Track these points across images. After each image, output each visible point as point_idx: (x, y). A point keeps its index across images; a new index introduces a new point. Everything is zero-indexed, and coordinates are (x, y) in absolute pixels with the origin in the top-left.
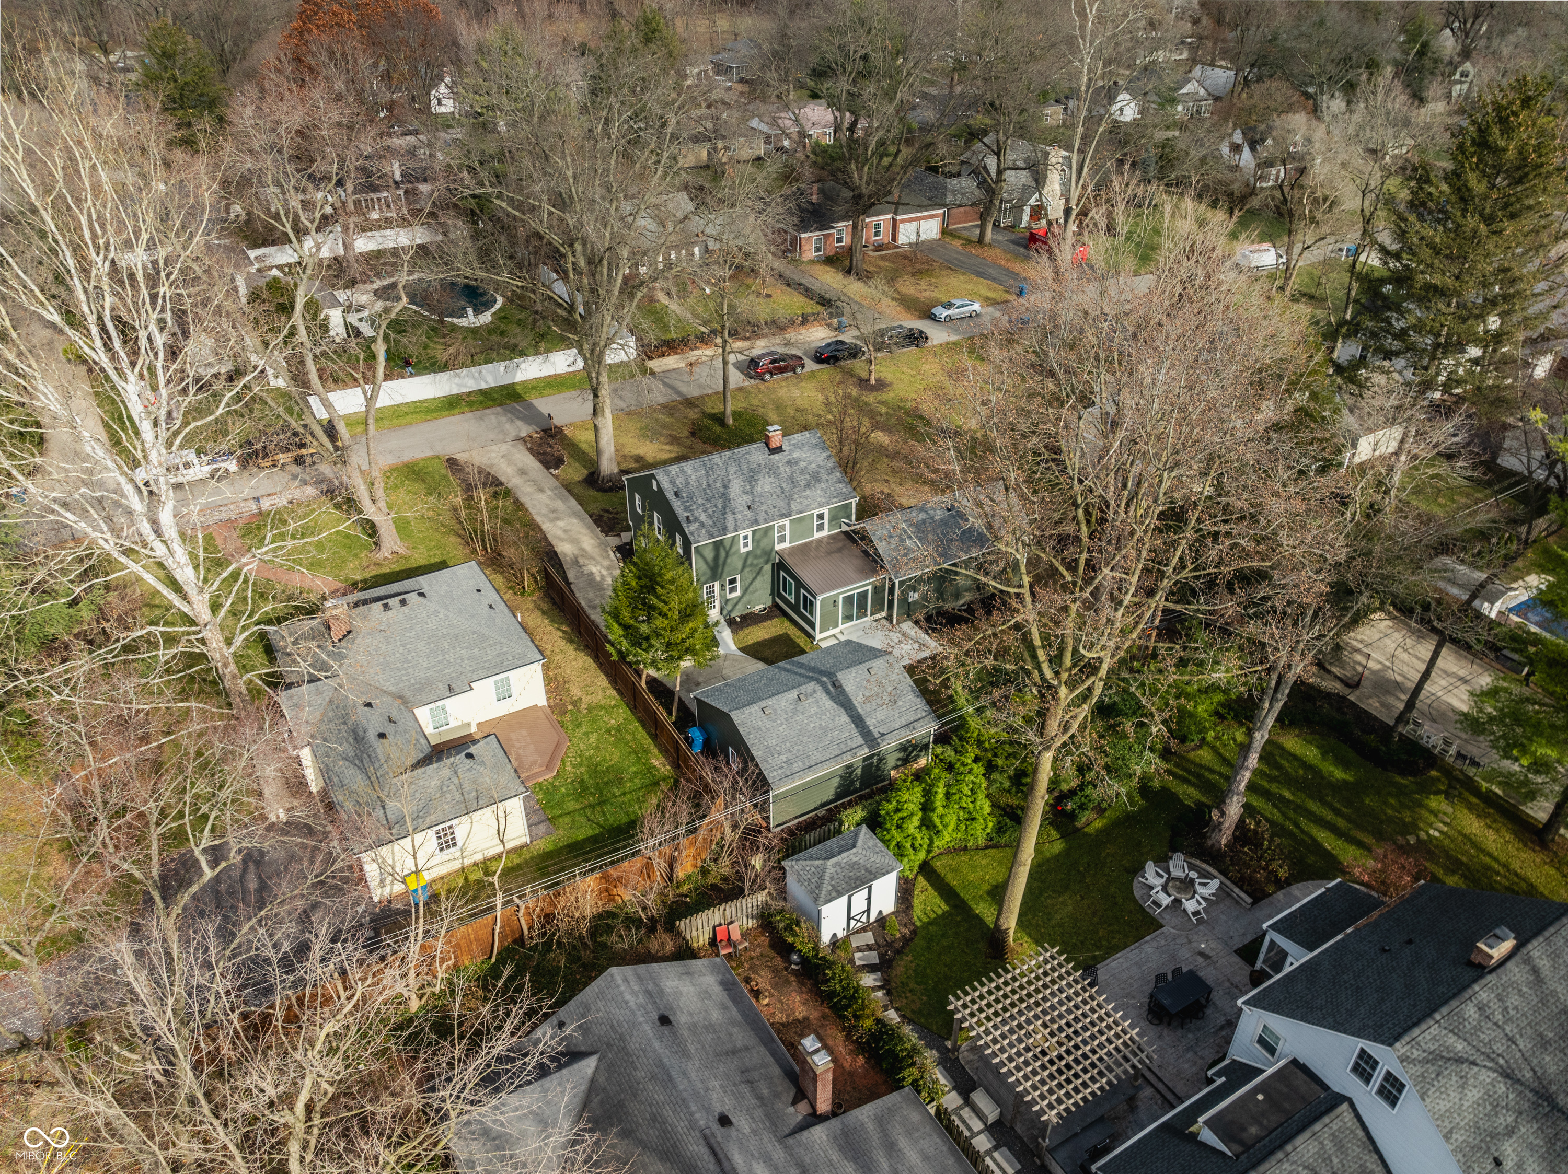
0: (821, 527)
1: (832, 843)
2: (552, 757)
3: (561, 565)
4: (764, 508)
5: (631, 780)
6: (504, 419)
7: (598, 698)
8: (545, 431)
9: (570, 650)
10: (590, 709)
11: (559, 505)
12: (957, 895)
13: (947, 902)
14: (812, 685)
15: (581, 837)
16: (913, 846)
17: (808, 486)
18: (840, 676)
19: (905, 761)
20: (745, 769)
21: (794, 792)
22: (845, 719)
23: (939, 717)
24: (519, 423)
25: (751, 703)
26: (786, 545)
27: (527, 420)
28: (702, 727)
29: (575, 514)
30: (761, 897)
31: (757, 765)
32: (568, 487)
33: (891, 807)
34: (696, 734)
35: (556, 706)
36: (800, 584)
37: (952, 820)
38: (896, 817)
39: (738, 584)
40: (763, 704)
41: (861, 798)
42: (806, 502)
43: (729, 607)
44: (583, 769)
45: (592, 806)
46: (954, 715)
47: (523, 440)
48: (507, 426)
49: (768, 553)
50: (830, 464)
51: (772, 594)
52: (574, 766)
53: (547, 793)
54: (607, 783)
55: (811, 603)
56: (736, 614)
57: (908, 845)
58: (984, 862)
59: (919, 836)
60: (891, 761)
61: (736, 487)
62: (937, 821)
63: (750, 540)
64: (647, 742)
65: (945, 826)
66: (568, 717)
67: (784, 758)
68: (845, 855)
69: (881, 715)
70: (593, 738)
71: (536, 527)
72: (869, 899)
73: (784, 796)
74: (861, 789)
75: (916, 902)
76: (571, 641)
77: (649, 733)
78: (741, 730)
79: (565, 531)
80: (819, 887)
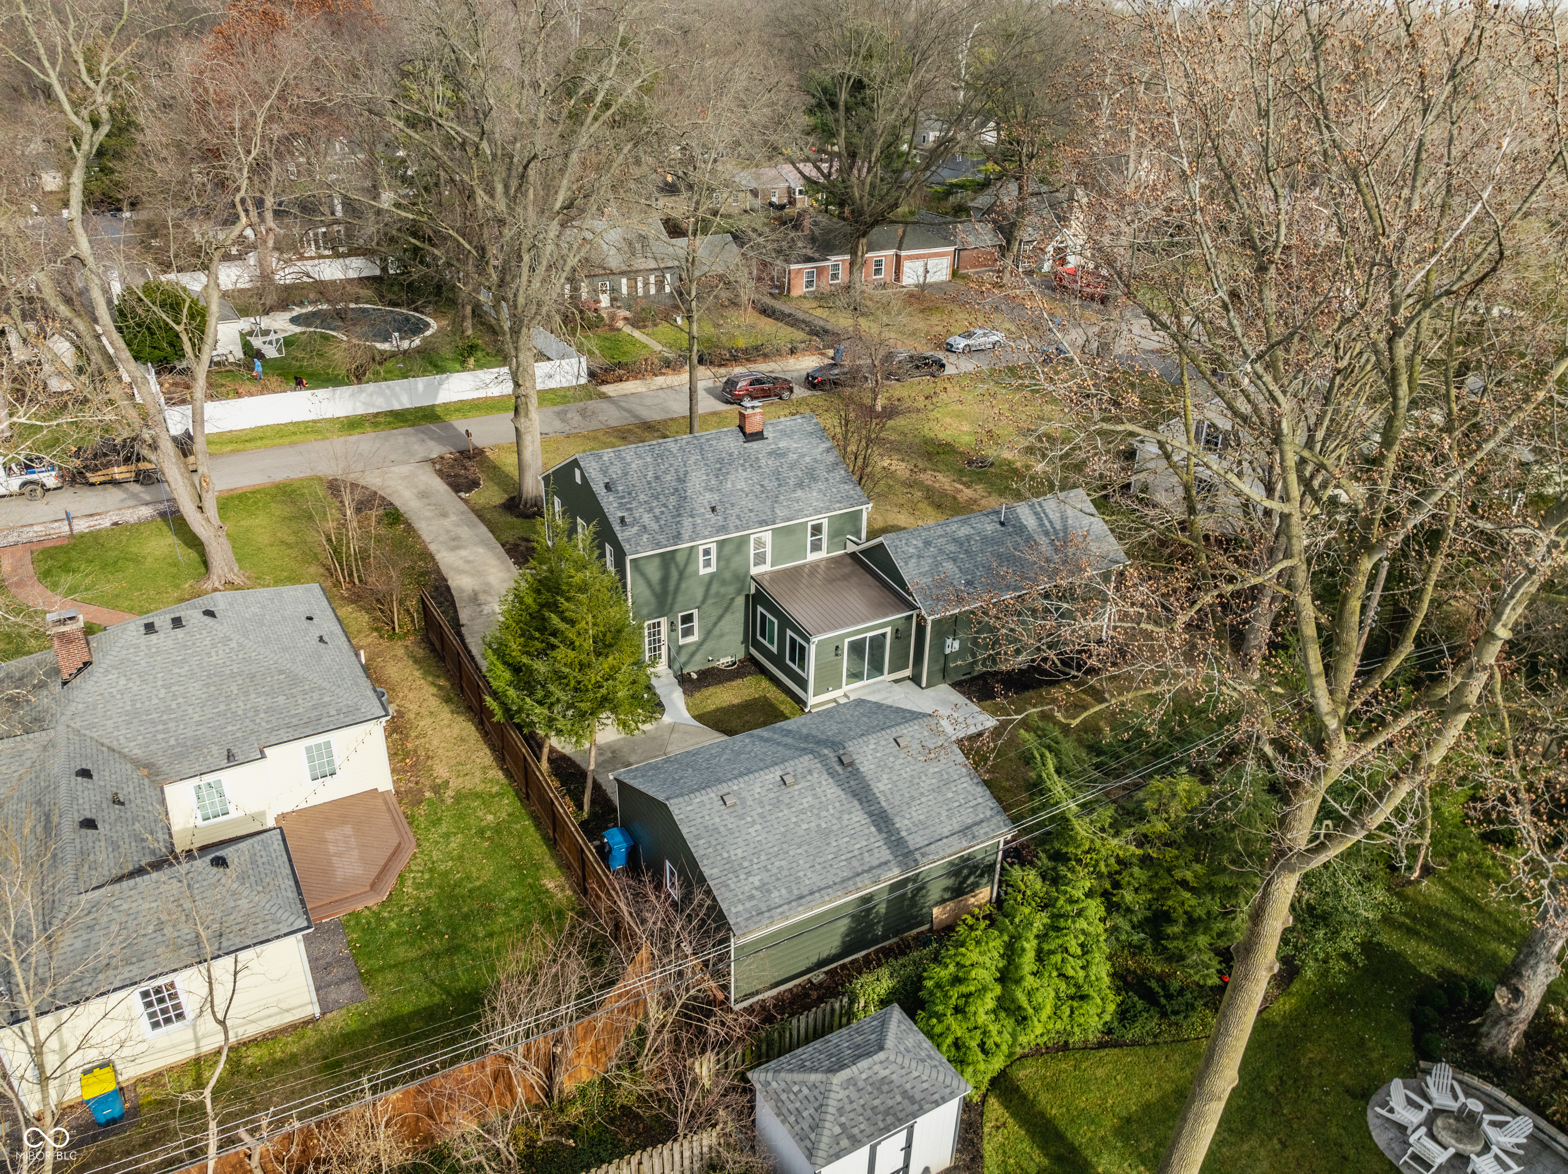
0: (816, 547)
1: (838, 1039)
2: (384, 870)
3: (453, 603)
4: (736, 510)
5: (506, 913)
6: (413, 439)
7: (474, 782)
8: (461, 452)
9: (445, 714)
10: (459, 798)
11: (465, 532)
12: (1060, 1137)
13: (1044, 1148)
14: (806, 761)
15: (407, 1009)
16: (982, 1045)
17: (800, 485)
18: (851, 747)
19: (958, 892)
20: (687, 897)
21: (773, 942)
22: (858, 817)
23: (1015, 820)
24: (432, 444)
25: (704, 786)
26: (766, 568)
27: (439, 440)
28: (626, 828)
29: (483, 543)
30: (708, 1139)
31: (709, 892)
32: (480, 513)
33: (945, 973)
34: (616, 839)
35: (409, 791)
36: (786, 622)
37: (1046, 998)
38: (954, 993)
39: (696, 623)
40: (723, 788)
41: (888, 953)
42: (796, 506)
43: (683, 658)
44: (430, 892)
45: (436, 955)
46: (1044, 815)
47: (433, 462)
48: (416, 447)
49: (742, 578)
50: (831, 458)
51: (745, 641)
52: (418, 887)
53: (368, 930)
54: (466, 917)
55: (802, 649)
56: (692, 670)
57: (974, 1044)
58: (1100, 1073)
59: (993, 1028)
60: (935, 891)
61: (697, 480)
62: (1022, 999)
63: (713, 556)
64: (541, 851)
65: (1036, 1010)
66: (423, 809)
67: (756, 880)
68: (864, 1064)
69: (917, 813)
70: (455, 843)
71: (428, 556)
72: (908, 1148)
73: (754, 949)
74: (885, 938)
75: (988, 1148)
76: (447, 700)
77: (545, 838)
78: (684, 831)
79: (468, 562)
80: (816, 1127)
